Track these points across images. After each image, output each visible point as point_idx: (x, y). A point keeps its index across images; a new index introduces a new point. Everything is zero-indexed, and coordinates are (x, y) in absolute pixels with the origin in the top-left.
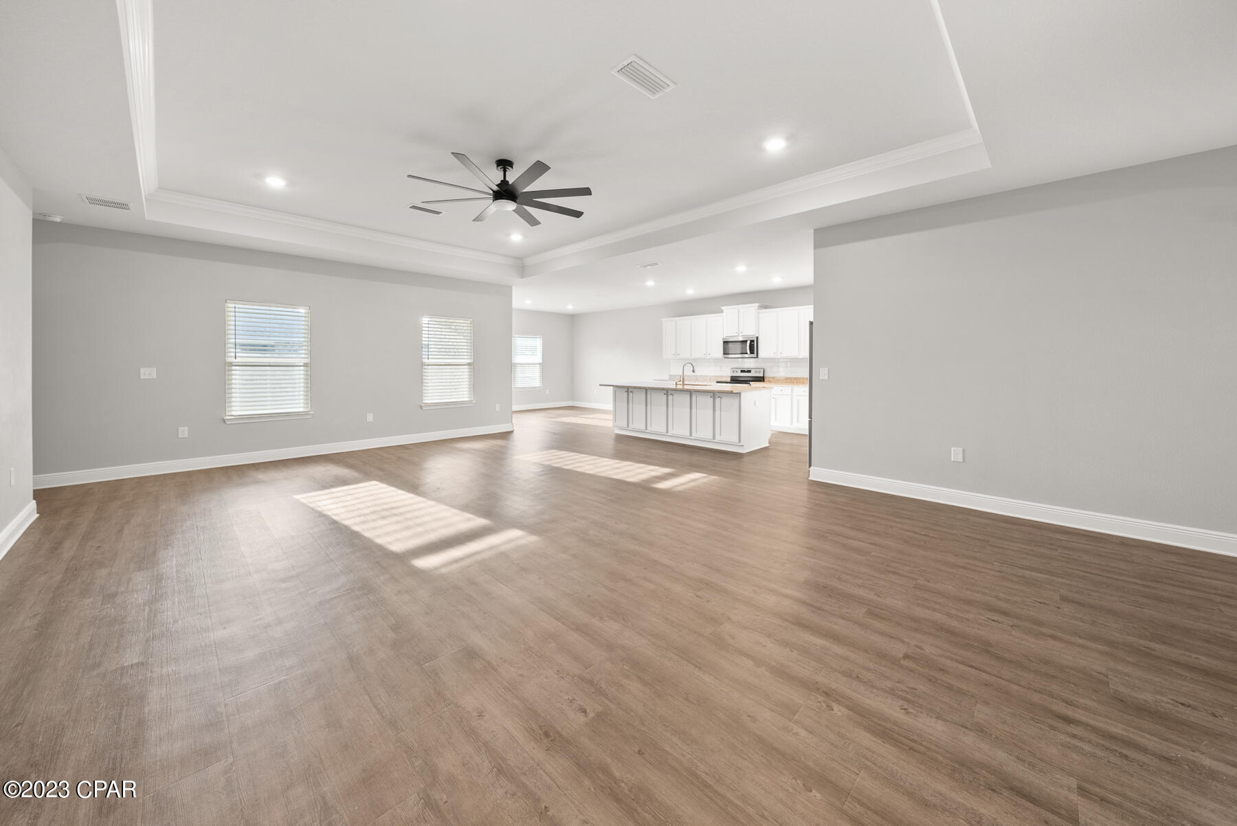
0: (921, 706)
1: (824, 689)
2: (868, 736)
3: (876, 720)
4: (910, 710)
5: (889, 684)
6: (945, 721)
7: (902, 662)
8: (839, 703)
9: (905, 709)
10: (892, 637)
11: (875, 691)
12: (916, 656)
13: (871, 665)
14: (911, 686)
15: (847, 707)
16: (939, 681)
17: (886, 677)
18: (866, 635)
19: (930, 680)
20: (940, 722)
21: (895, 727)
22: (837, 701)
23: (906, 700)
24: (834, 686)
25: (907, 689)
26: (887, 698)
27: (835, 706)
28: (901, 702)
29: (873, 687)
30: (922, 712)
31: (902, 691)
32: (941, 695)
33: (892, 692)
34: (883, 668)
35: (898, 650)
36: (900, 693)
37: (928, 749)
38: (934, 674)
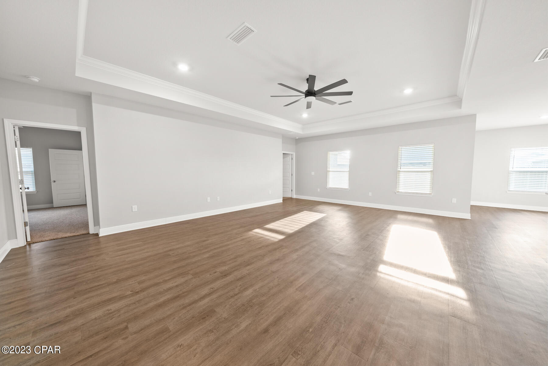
0: (104, 316)
1: (140, 292)
2: (114, 296)
3: (116, 300)
4: (107, 311)
5: (122, 312)
6: (92, 320)
7: (126, 324)
8: (131, 294)
9: (109, 310)
10: (142, 329)
11: (124, 306)
12: (123, 332)
13: (135, 311)
14: (114, 318)
15: (128, 295)
16: (104, 331)
17: (125, 313)
18: (152, 319)
19: (108, 328)
20: (94, 318)
21: (109, 303)
22: (132, 294)
23: (111, 313)
24: (138, 296)
25: (115, 316)
26: (118, 308)
27: (131, 293)
28: (112, 311)
29: (127, 306)
30: (103, 315)
31: (116, 314)
32: (99, 327)
33: (118, 310)
34: (130, 314)
35: (133, 327)
36: (115, 313)
37: (93, 308)
38: (108, 332)
